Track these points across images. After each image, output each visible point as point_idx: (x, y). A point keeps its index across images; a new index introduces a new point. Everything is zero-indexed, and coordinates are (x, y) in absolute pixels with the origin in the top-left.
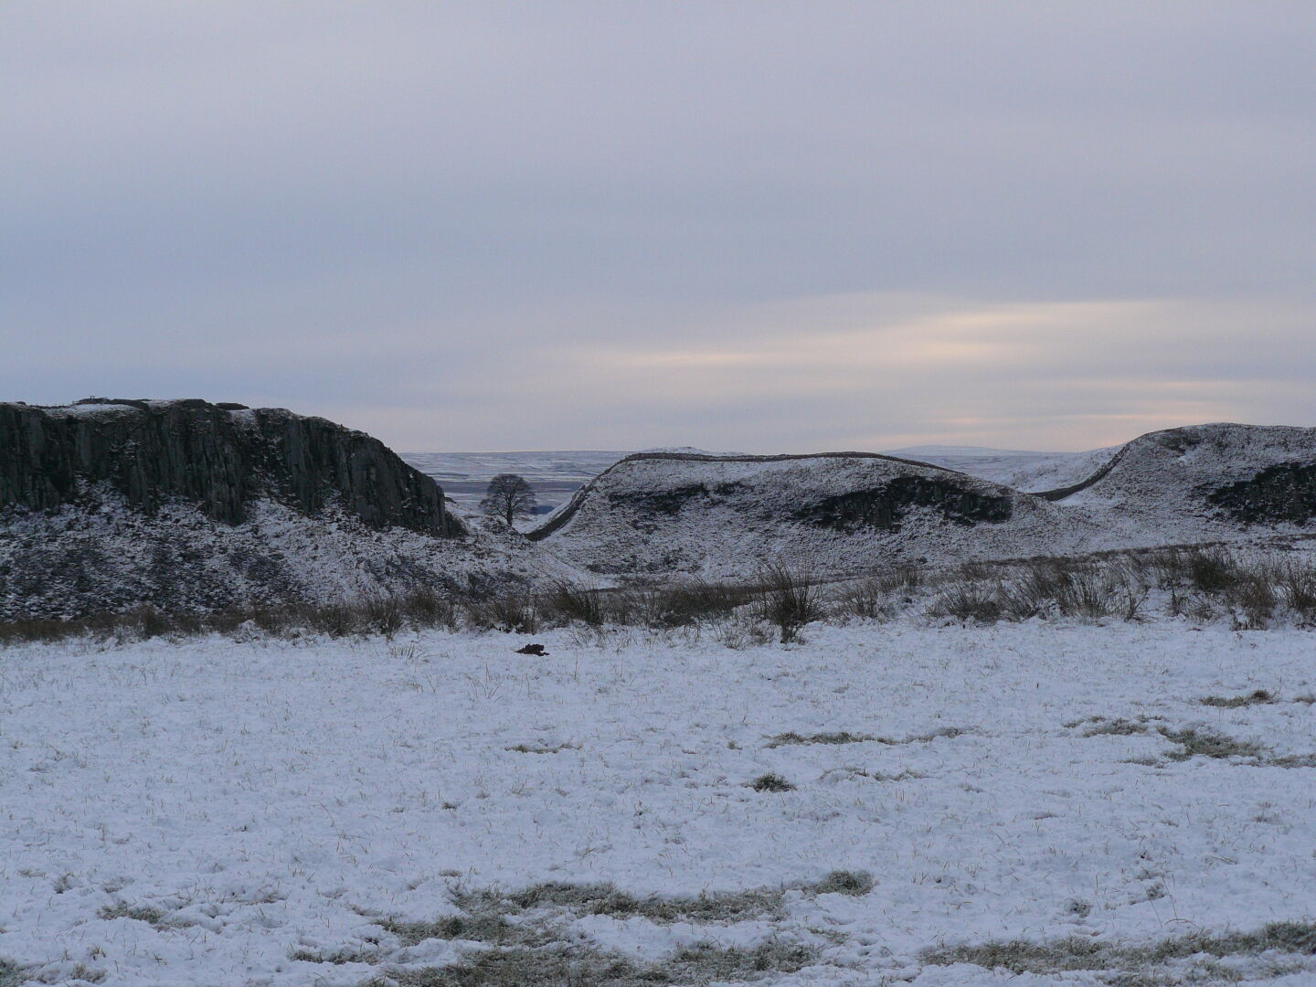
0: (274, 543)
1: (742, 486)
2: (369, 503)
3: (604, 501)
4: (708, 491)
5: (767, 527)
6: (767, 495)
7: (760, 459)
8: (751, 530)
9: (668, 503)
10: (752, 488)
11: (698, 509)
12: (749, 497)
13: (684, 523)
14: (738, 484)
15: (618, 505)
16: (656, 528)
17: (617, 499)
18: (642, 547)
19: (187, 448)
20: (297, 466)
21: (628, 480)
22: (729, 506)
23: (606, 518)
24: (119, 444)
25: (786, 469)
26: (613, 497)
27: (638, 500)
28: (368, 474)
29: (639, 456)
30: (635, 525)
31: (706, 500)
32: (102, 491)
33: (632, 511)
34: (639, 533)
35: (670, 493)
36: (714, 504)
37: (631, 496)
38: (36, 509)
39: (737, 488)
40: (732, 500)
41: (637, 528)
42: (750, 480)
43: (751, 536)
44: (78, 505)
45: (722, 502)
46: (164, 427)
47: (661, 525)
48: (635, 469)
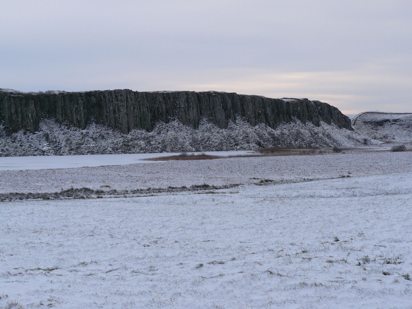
0: (327, 131)
1: (399, 120)
2: (339, 122)
3: (362, 123)
4: (390, 121)
5: (409, 129)
6: (407, 122)
7: (400, 114)
8: (405, 130)
9: (381, 123)
10: (403, 120)
11: (388, 125)
12: (402, 122)
13: (385, 128)
14: (398, 119)
15: (366, 124)
16: (378, 129)
17: (366, 123)
18: (376, 134)
19: (308, 109)
20: (326, 114)
21: (367, 118)
22: (397, 125)
23: (364, 127)
24: (296, 108)
25: (409, 116)
26: (364, 122)
27: (372, 123)
28: (339, 116)
29: (368, 113)
30: (372, 128)
31: (390, 123)
32: (295, 118)
33: (370, 125)
34: (374, 130)
35: (380, 121)
36: (393, 124)
37: (369, 122)
38: (287, 122)
39: (398, 120)
40: (397, 123)
41: (373, 129)
42: (401, 118)
43: (405, 131)
44: (293, 122)
45: (394, 124)
46: (303, 104)
47: (379, 129)
48: (368, 115)
